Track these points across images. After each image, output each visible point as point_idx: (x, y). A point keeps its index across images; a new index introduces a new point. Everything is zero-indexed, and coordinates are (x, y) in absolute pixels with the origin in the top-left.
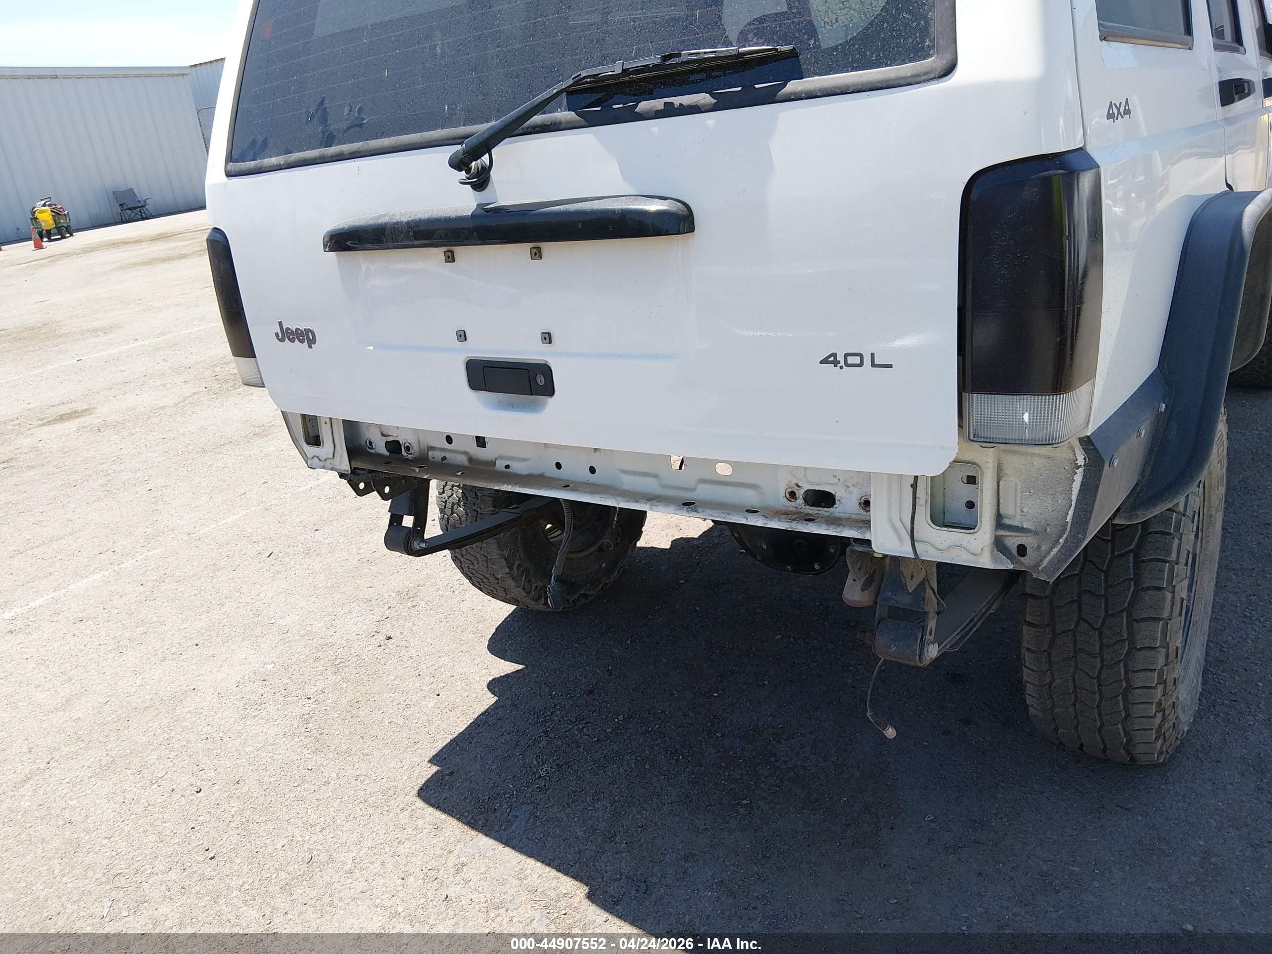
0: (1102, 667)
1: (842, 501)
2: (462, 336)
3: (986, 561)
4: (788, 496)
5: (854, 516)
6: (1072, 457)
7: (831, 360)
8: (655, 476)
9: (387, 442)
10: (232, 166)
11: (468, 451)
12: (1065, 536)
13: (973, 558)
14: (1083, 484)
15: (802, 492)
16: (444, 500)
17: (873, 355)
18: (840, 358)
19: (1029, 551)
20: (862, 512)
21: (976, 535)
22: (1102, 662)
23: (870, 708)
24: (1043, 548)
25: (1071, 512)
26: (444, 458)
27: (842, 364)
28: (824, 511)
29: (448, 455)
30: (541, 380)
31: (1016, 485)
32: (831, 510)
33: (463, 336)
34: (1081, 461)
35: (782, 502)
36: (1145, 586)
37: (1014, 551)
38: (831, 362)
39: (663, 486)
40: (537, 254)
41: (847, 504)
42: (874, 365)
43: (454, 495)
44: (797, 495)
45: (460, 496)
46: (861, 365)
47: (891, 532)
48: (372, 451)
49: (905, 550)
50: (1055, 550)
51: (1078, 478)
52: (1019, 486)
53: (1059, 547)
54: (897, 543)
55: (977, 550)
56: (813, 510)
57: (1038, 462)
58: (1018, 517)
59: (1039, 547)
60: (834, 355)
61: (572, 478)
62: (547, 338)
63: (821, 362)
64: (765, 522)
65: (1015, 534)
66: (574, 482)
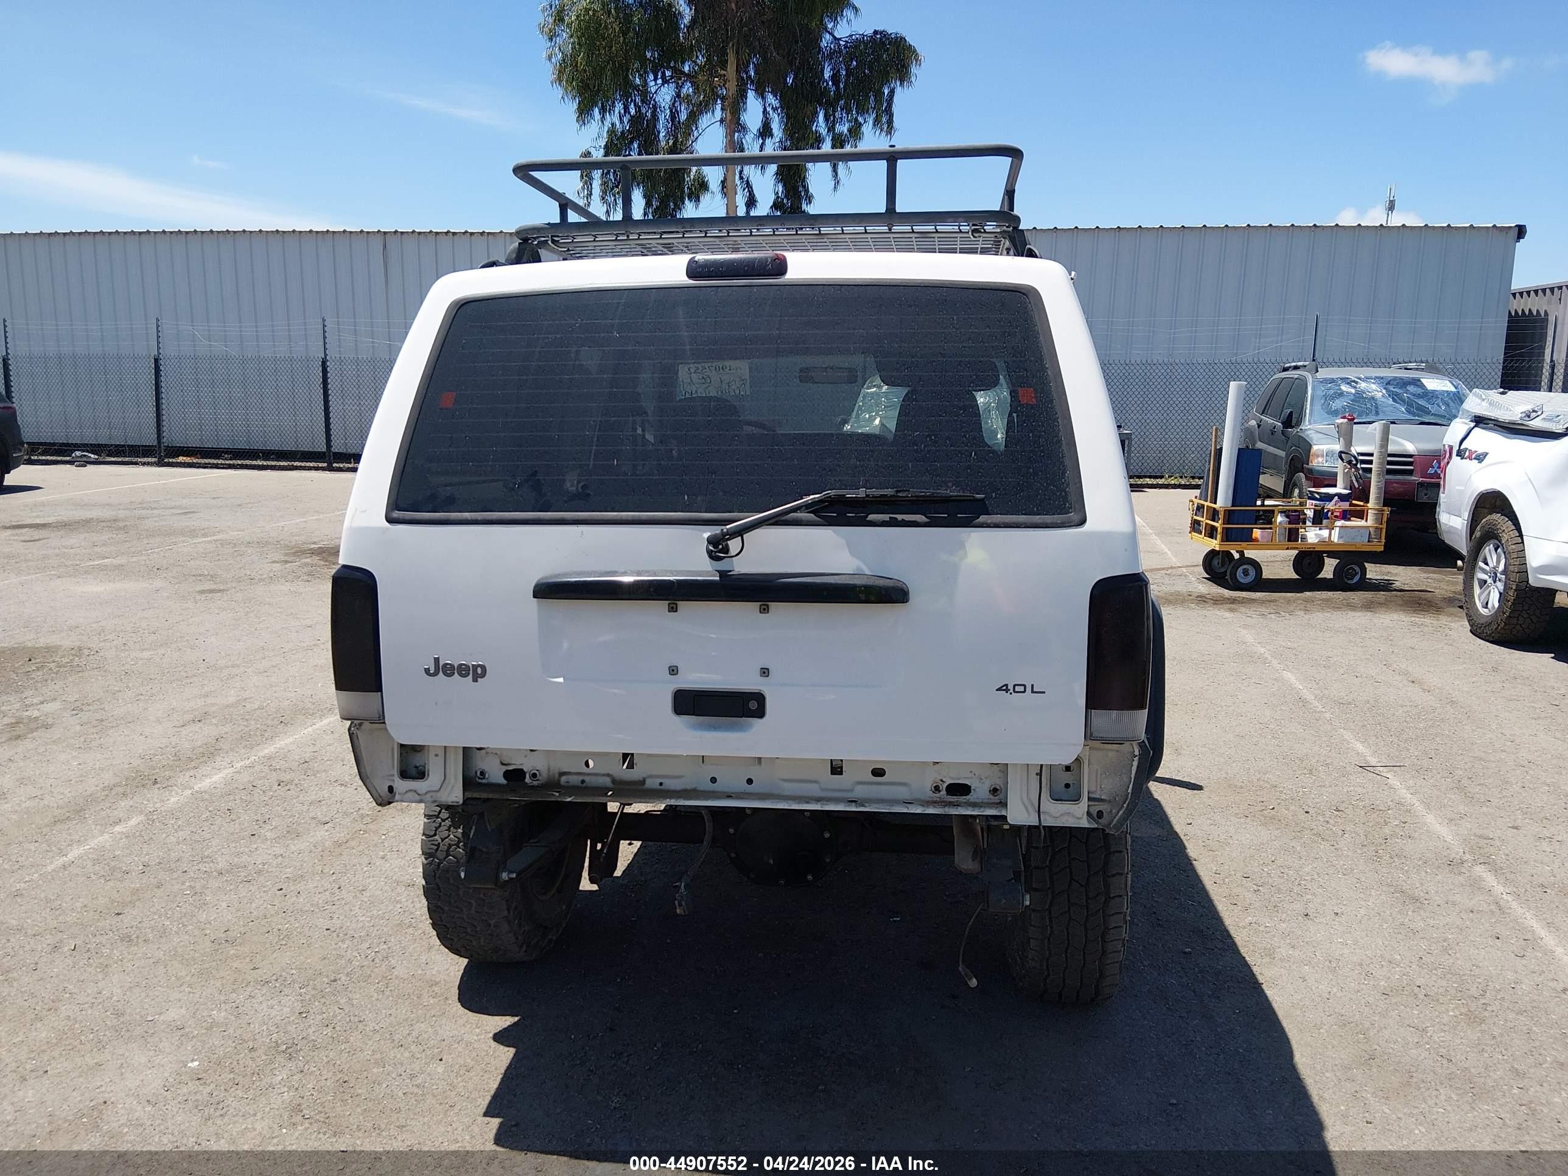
0: (1088, 915)
1: (977, 790)
2: (673, 671)
3: (1085, 823)
4: (933, 789)
5: (985, 801)
6: (1132, 750)
7: (1004, 688)
8: (816, 782)
9: (507, 771)
10: (396, 514)
11: (611, 773)
12: (1127, 802)
13: (1077, 820)
14: (1138, 767)
15: (945, 785)
16: (436, 843)
17: (1032, 686)
18: (1011, 687)
19: (1105, 815)
20: (991, 796)
21: (1078, 805)
22: (1087, 912)
23: (963, 961)
24: (1114, 811)
25: (1131, 786)
26: (583, 782)
27: (1012, 691)
28: (963, 799)
29: (587, 779)
30: (753, 705)
31: (1097, 770)
32: (968, 797)
33: (675, 671)
34: (1137, 753)
35: (929, 794)
36: (1112, 850)
37: (1095, 816)
38: (1004, 690)
39: (823, 790)
40: (765, 610)
41: (980, 791)
42: (1033, 692)
43: (452, 836)
44: (941, 788)
45: (460, 836)
46: (1024, 692)
47: (1022, 807)
48: (484, 781)
49: (1033, 821)
50: (1121, 812)
51: (1135, 764)
52: (1099, 771)
53: (1124, 809)
54: (1026, 815)
55: (1080, 816)
56: (954, 799)
57: (1110, 754)
58: (1099, 792)
59: (1111, 811)
60: (1006, 685)
61: (733, 791)
62: (765, 672)
63: (997, 690)
64: (923, 809)
65: (1096, 803)
66: (735, 793)
